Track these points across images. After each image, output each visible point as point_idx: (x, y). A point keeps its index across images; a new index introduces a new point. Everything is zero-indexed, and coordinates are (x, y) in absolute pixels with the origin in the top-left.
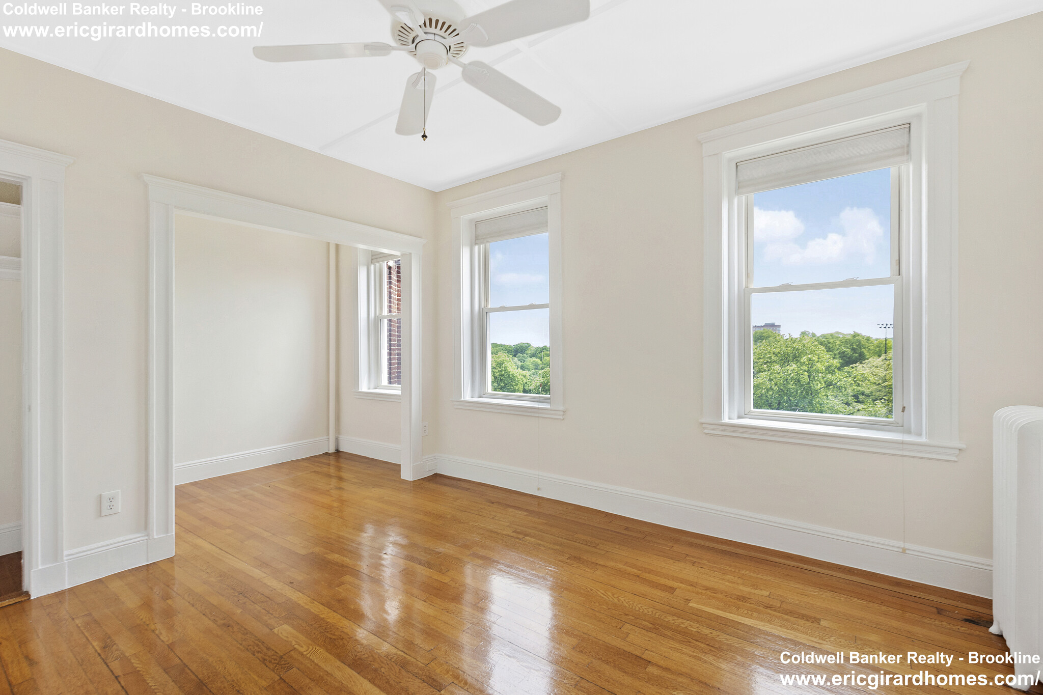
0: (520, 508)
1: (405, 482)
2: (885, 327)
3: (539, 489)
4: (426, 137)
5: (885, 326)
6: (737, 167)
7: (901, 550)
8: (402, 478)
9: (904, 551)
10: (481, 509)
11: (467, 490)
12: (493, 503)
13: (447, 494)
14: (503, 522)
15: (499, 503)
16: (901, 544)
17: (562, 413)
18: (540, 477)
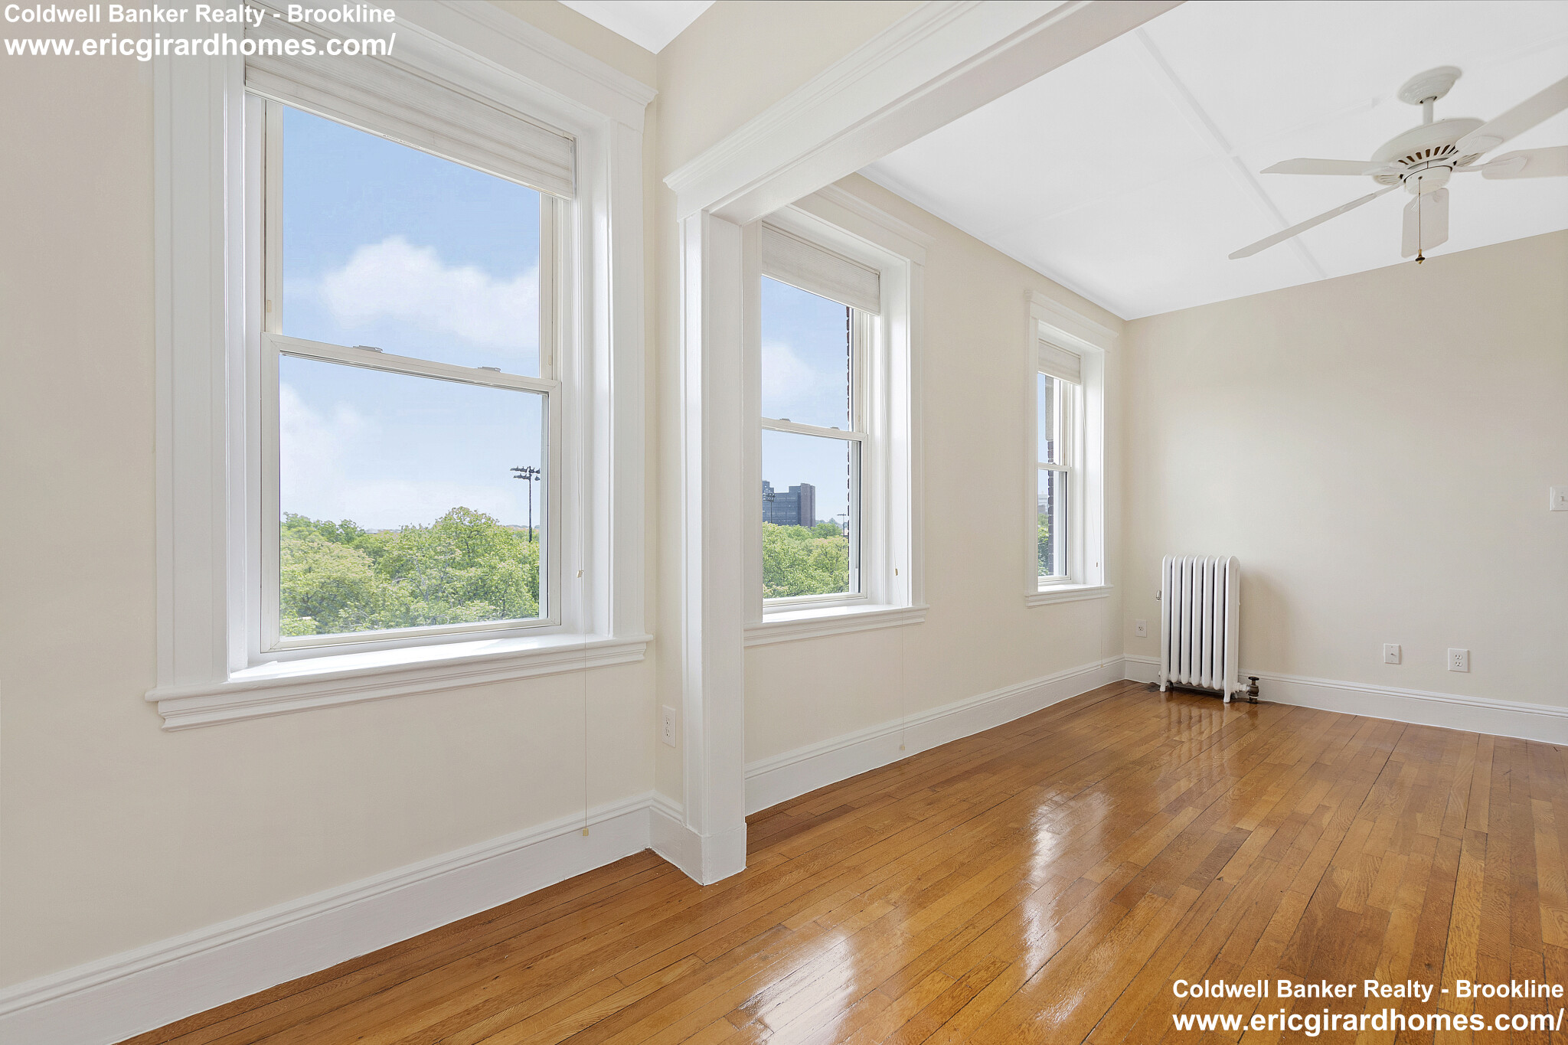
18: (904, 727)
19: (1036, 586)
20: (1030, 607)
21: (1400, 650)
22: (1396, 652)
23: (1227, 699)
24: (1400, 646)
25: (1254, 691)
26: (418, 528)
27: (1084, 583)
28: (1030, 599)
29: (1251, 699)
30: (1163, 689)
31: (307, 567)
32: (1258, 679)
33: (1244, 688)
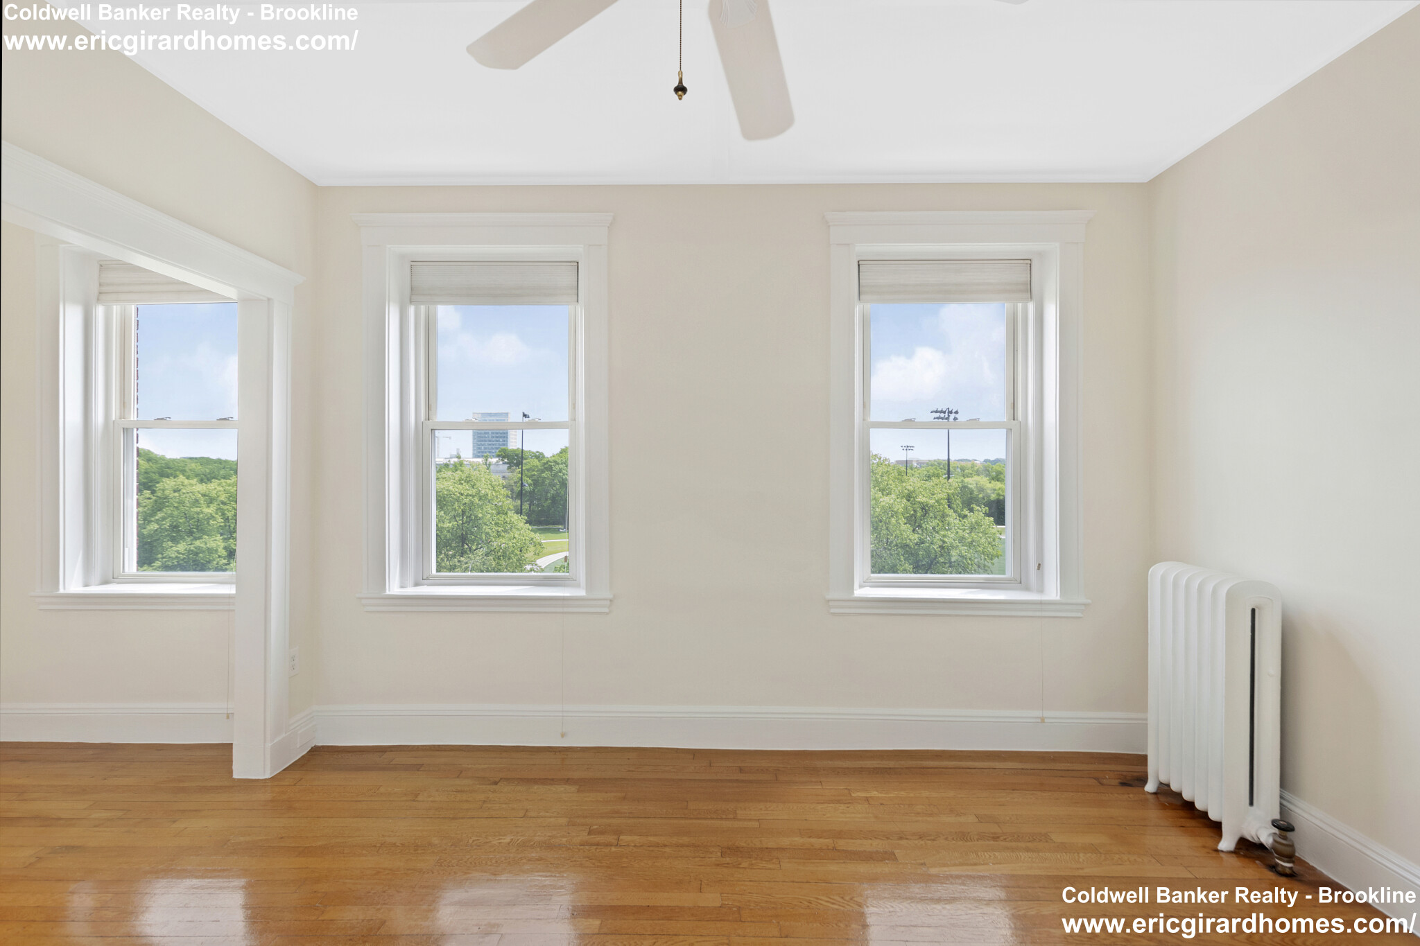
0: (553, 780)
1: (249, 785)
3: (563, 735)
6: (859, 265)
7: (1039, 720)
8: (236, 776)
9: (1043, 720)
10: (484, 802)
11: (418, 767)
12: (496, 783)
13: (382, 790)
14: (552, 820)
15: (507, 779)
16: (1038, 713)
17: (608, 603)
18: (565, 714)
19: (851, 585)
25: (1284, 853)
28: (830, 603)
30: (1149, 788)
32: (1291, 829)
33: (1266, 836)
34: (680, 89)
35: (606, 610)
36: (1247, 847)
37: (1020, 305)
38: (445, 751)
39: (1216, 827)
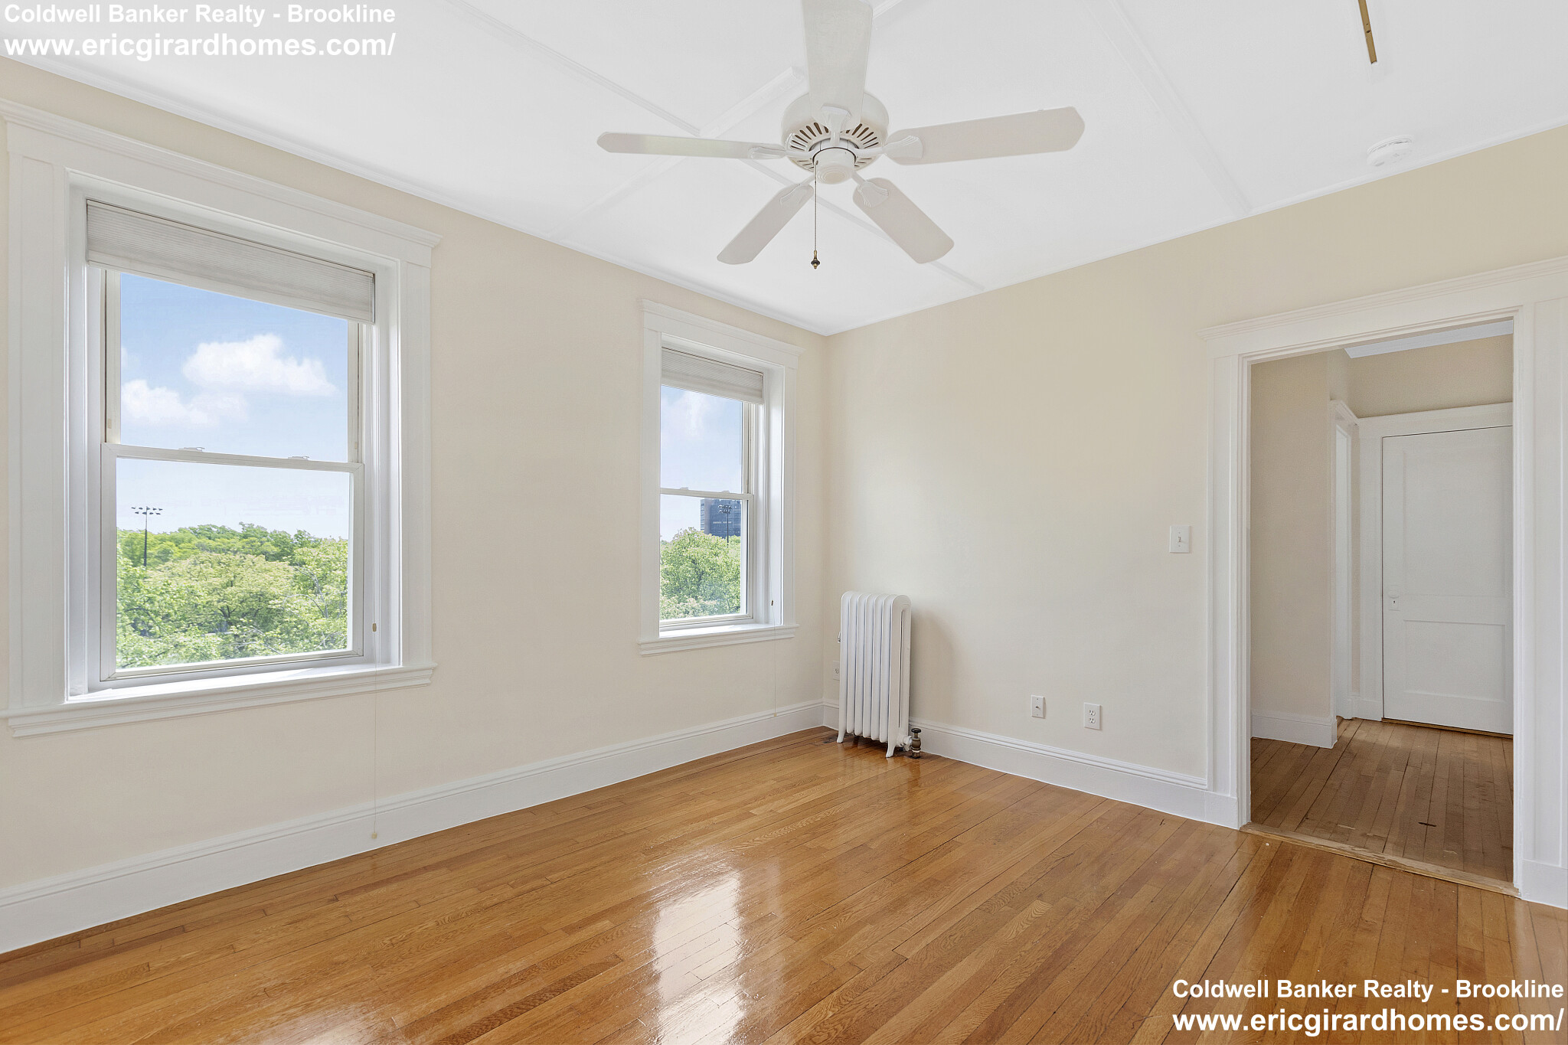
2: (145, 513)
3: (375, 836)
4: (818, 263)
5: (144, 510)
17: (430, 672)
18: (378, 811)
19: (656, 629)
20: (644, 656)
21: (1044, 703)
22: (1041, 706)
23: (890, 753)
24: (1044, 698)
25: (916, 745)
26: (337, 540)
27: (767, 622)
28: (643, 646)
29: (912, 754)
30: (840, 739)
31: (226, 581)
32: (920, 731)
33: (907, 741)
34: (816, 262)
35: (427, 681)
36: (899, 751)
37: (753, 406)
38: (209, 901)
39: (883, 747)
